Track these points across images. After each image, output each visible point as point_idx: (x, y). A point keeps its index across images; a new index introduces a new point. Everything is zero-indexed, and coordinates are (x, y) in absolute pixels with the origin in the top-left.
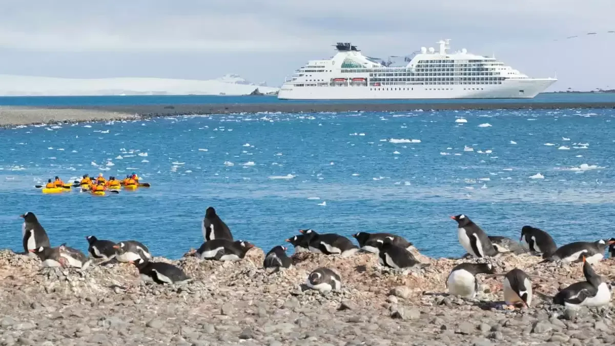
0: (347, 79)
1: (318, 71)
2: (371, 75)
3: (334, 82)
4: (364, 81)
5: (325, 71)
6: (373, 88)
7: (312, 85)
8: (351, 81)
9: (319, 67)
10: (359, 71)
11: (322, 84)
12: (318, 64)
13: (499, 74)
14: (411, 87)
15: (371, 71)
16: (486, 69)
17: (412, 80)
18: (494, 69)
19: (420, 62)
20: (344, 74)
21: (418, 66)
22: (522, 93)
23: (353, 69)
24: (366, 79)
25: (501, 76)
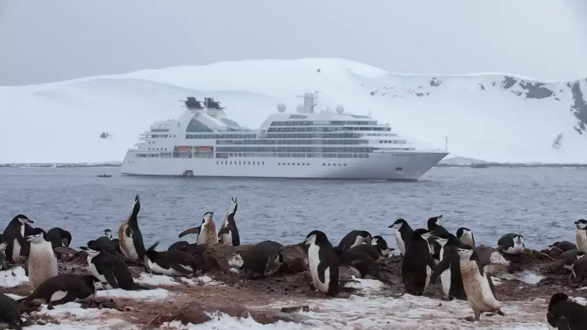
0: (192, 148)
1: (162, 136)
2: (218, 142)
3: (178, 152)
4: (210, 150)
5: (168, 137)
6: (220, 160)
7: (153, 156)
8: (195, 150)
9: (163, 130)
10: (205, 137)
11: (165, 155)
12: (163, 127)
13: (366, 142)
14: (261, 159)
15: (218, 136)
16: (351, 135)
17: (264, 149)
18: (359, 135)
19: (273, 124)
20: (189, 140)
21: (270, 130)
22: (399, 172)
23: (199, 133)
24: (212, 148)
25: (369, 145)
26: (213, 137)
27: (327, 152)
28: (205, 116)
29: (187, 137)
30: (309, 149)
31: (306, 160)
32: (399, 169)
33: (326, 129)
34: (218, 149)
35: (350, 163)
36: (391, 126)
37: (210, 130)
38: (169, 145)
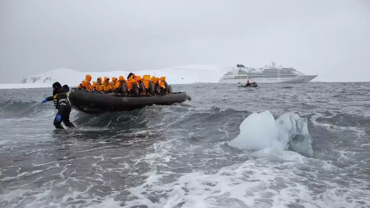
0: (240, 77)
1: (231, 74)
3: (235, 78)
5: (233, 74)
7: (228, 79)
10: (244, 74)
11: (232, 78)
12: (231, 72)
13: (294, 73)
14: (261, 79)
15: (248, 74)
16: (290, 72)
17: (262, 76)
18: (293, 72)
19: (265, 70)
20: (239, 75)
21: (264, 71)
22: (303, 81)
23: (242, 73)
24: (246, 77)
25: (295, 74)
26: (246, 74)
27: (282, 76)
28: (242, 69)
29: (238, 74)
30: (276, 76)
31: (276, 79)
32: (303, 80)
33: (281, 71)
34: (248, 77)
35: (290, 79)
36: (296, 69)
37: (245, 72)
38: (233, 76)
